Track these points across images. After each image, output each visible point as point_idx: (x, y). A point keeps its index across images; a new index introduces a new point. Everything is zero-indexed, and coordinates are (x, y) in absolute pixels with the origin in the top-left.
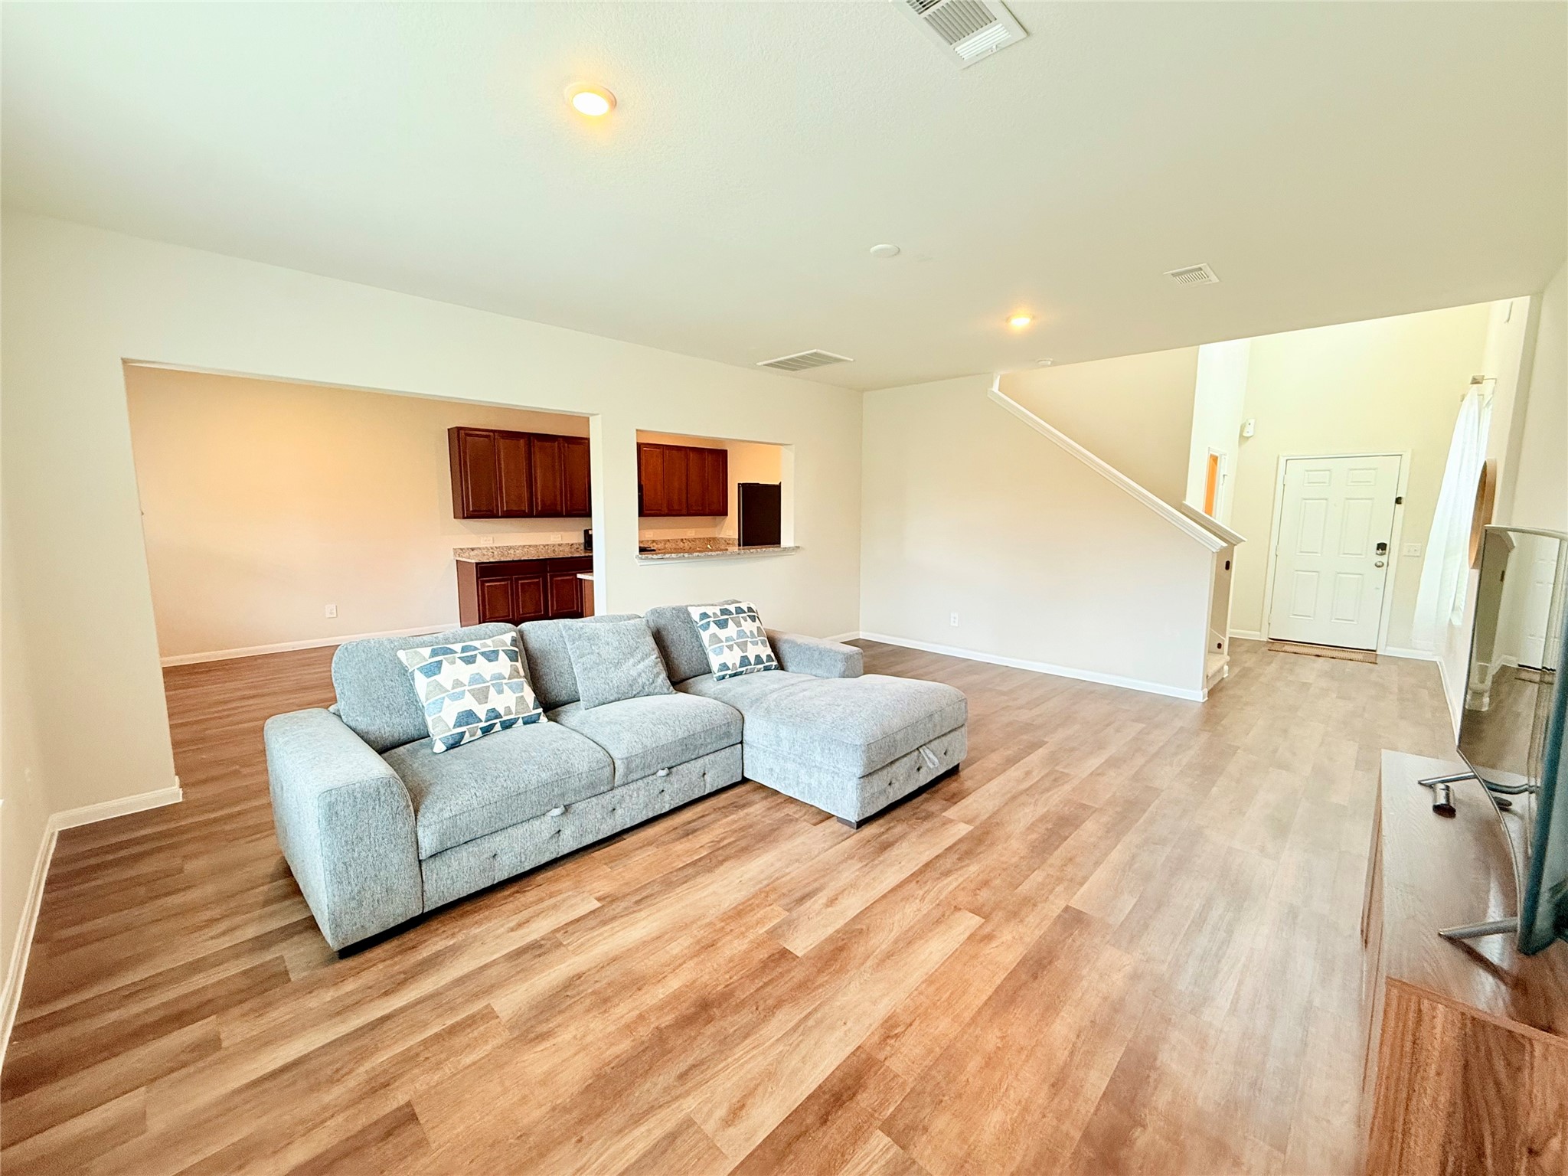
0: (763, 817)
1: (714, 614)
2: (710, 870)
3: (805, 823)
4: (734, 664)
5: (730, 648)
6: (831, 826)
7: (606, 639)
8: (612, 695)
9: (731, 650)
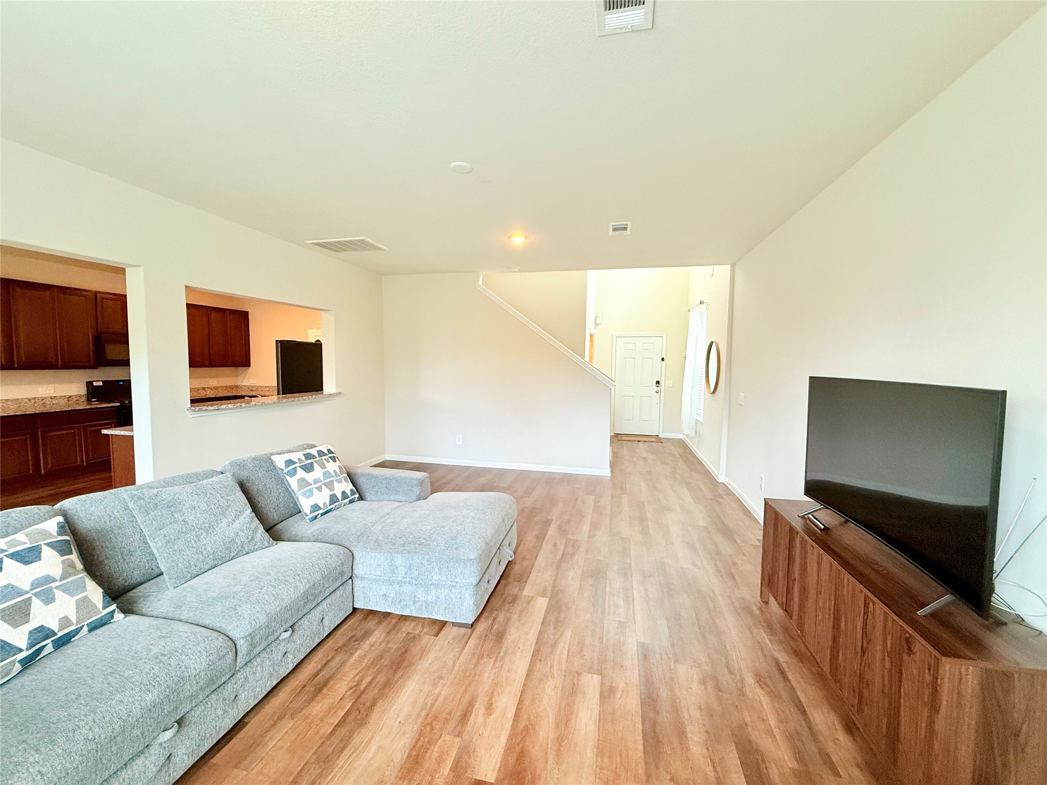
0: (388, 643)
1: (299, 459)
2: (362, 723)
3: (427, 637)
4: (325, 503)
5: (319, 489)
6: (450, 633)
7: (190, 503)
8: (207, 563)
9: (321, 491)
